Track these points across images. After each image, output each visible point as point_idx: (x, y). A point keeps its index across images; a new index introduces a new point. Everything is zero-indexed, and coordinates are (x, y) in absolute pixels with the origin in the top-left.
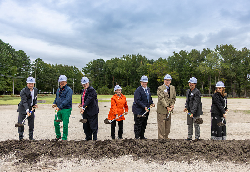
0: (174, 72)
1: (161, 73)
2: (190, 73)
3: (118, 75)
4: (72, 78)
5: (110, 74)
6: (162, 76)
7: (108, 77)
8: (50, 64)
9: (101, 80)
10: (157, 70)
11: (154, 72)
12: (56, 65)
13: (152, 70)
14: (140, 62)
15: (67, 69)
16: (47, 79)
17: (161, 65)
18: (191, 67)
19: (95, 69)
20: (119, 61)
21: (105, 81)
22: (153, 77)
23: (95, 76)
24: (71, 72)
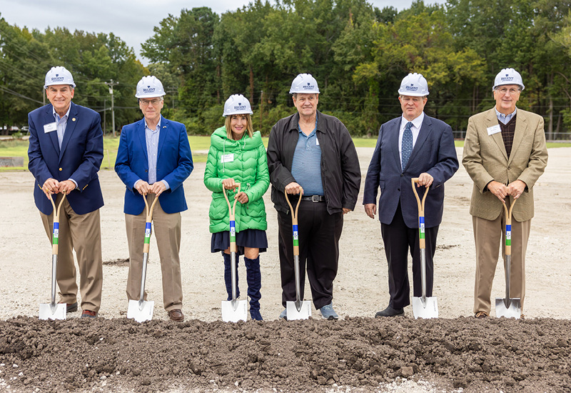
0: (470, 52)
1: (420, 59)
2: (528, 55)
3: (266, 65)
4: (103, 78)
5: (237, 60)
6: (426, 68)
7: (231, 73)
8: (26, 29)
9: (208, 84)
10: (407, 46)
11: (395, 52)
12: (48, 31)
13: (388, 47)
14: (345, 16)
15: (86, 44)
16: (20, 83)
17: (421, 25)
18: (532, 35)
19: (185, 44)
20: (271, 16)
21: (220, 86)
22: (390, 69)
23: (186, 69)
24: (99, 55)
